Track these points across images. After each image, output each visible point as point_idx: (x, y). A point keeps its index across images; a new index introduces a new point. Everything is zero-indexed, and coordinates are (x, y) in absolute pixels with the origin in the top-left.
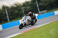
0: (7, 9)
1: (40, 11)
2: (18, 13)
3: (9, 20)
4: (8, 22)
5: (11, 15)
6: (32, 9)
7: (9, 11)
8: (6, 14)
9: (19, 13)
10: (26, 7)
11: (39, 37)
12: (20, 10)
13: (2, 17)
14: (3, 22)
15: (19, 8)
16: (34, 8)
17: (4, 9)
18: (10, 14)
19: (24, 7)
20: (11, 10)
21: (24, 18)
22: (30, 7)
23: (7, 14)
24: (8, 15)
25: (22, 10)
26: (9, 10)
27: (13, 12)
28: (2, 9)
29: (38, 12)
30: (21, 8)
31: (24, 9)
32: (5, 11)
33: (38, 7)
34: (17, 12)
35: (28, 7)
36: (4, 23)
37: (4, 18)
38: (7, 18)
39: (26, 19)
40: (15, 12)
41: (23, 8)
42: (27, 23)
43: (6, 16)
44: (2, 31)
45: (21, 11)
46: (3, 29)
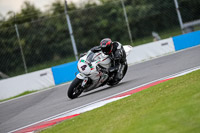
0: (71, 12)
1: (184, 22)
2: (108, 28)
3: (76, 52)
4: (74, 59)
5: (86, 35)
6: (158, 13)
7: (77, 20)
8: (67, 31)
9: (112, 29)
10: (138, 7)
11: (181, 110)
12: (114, 16)
13: (53, 41)
14: (57, 58)
15: (113, 11)
16: (162, 9)
17: (58, 15)
18: (81, 29)
19: (130, 7)
20: (84, 18)
21: (85, 58)
22: (151, 6)
23: (71, 32)
24: (74, 33)
25: (122, 16)
26: (78, 17)
27: (91, 22)
28: (54, 13)
29: (178, 24)
30: (120, 10)
31: (128, 14)
32: (64, 22)
33: (177, 6)
34: (104, 22)
35: (144, 7)
36: (58, 63)
37: (61, 44)
38: (71, 44)
39: (94, 64)
40: (98, 25)
41: (125, 10)
42: (95, 78)
43: (68, 36)
44: (52, 91)
45: (119, 19)
46: (57, 83)
